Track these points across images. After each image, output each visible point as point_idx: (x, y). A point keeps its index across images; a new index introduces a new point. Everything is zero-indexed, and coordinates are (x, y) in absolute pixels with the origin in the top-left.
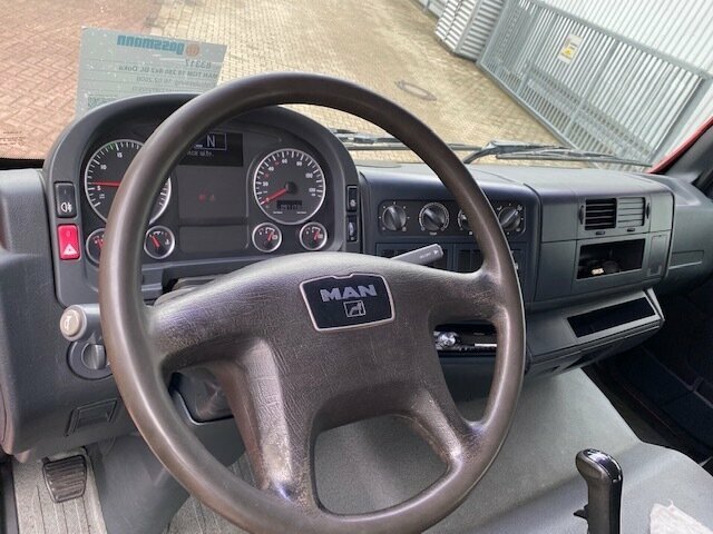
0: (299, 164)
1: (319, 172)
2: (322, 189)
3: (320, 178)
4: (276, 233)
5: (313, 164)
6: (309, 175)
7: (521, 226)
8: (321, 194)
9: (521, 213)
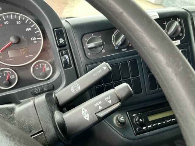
0: (18, 23)
1: (35, 26)
2: (40, 37)
3: (37, 30)
4: (12, 74)
5: (29, 21)
6: (28, 29)
7: (182, 31)
8: (40, 40)
9: (180, 23)
